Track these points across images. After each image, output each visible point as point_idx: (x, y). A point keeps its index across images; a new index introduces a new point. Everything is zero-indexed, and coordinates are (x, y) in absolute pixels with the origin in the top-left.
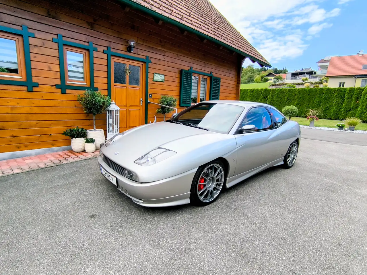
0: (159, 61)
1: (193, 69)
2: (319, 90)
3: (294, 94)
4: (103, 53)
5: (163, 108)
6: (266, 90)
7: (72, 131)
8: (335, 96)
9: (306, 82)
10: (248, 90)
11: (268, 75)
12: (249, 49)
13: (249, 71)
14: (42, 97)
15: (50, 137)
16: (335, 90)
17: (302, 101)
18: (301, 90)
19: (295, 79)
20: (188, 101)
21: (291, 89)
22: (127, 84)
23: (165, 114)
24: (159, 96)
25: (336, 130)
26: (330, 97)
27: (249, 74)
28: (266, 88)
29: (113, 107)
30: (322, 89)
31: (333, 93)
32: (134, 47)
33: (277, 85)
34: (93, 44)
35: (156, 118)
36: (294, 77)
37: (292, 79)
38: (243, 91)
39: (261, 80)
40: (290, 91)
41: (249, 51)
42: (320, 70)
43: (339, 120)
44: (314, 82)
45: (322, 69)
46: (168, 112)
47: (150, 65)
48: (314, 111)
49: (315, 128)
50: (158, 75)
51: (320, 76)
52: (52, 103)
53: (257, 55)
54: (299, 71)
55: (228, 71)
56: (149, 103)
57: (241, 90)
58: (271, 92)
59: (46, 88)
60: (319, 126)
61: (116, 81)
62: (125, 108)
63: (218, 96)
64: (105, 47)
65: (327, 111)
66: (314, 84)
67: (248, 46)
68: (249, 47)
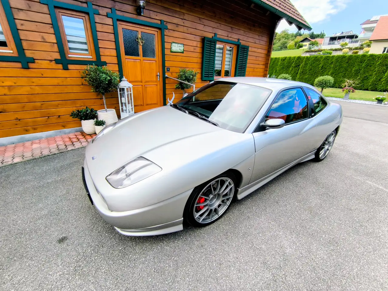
0: (177, 26)
1: (218, 36)
2: (360, 57)
3: (330, 62)
4: (106, 17)
5: (181, 84)
6: (299, 58)
7: (80, 112)
8: (378, 63)
9: (345, 47)
10: (279, 58)
11: (303, 41)
12: (287, 6)
13: (283, 37)
14: (42, 75)
15: (59, 118)
16: (379, 57)
17: (339, 70)
18: (339, 57)
19: (333, 44)
20: (210, 75)
21: (328, 56)
22: (141, 57)
23: (184, 89)
24: (177, 70)
25: (374, 104)
26: (371, 65)
27: (283, 40)
28: (299, 56)
29: (125, 84)
30: (364, 56)
31: (377, 60)
32: (144, 8)
33: (312, 51)
34: (93, 4)
35: (174, 95)
36: (332, 42)
37: (329, 44)
38: (274, 60)
39: (295, 46)
40: (327, 58)
41: (287, 10)
42: (363, 33)
43: (377, 91)
44: (354, 47)
45: (365, 32)
46: (188, 88)
47: (166, 32)
48: (351, 81)
49: (349, 101)
50: (176, 45)
51: (362, 40)
52: (55, 81)
53: (296, 15)
54: (338, 35)
55: (259, 37)
56: (167, 78)
57: (272, 59)
58: (304, 60)
59: (45, 64)
60: (355, 99)
61: (127, 53)
62: (141, 84)
63: (245, 67)
64: (108, 9)
65: (365, 80)
66: (354, 49)
67: (286, 3)
68: (287, 5)
